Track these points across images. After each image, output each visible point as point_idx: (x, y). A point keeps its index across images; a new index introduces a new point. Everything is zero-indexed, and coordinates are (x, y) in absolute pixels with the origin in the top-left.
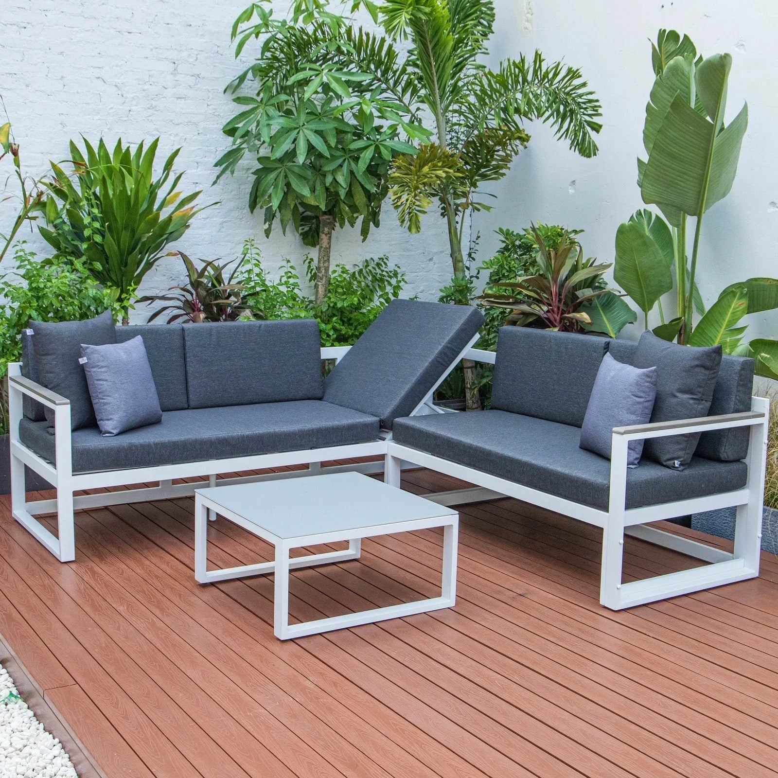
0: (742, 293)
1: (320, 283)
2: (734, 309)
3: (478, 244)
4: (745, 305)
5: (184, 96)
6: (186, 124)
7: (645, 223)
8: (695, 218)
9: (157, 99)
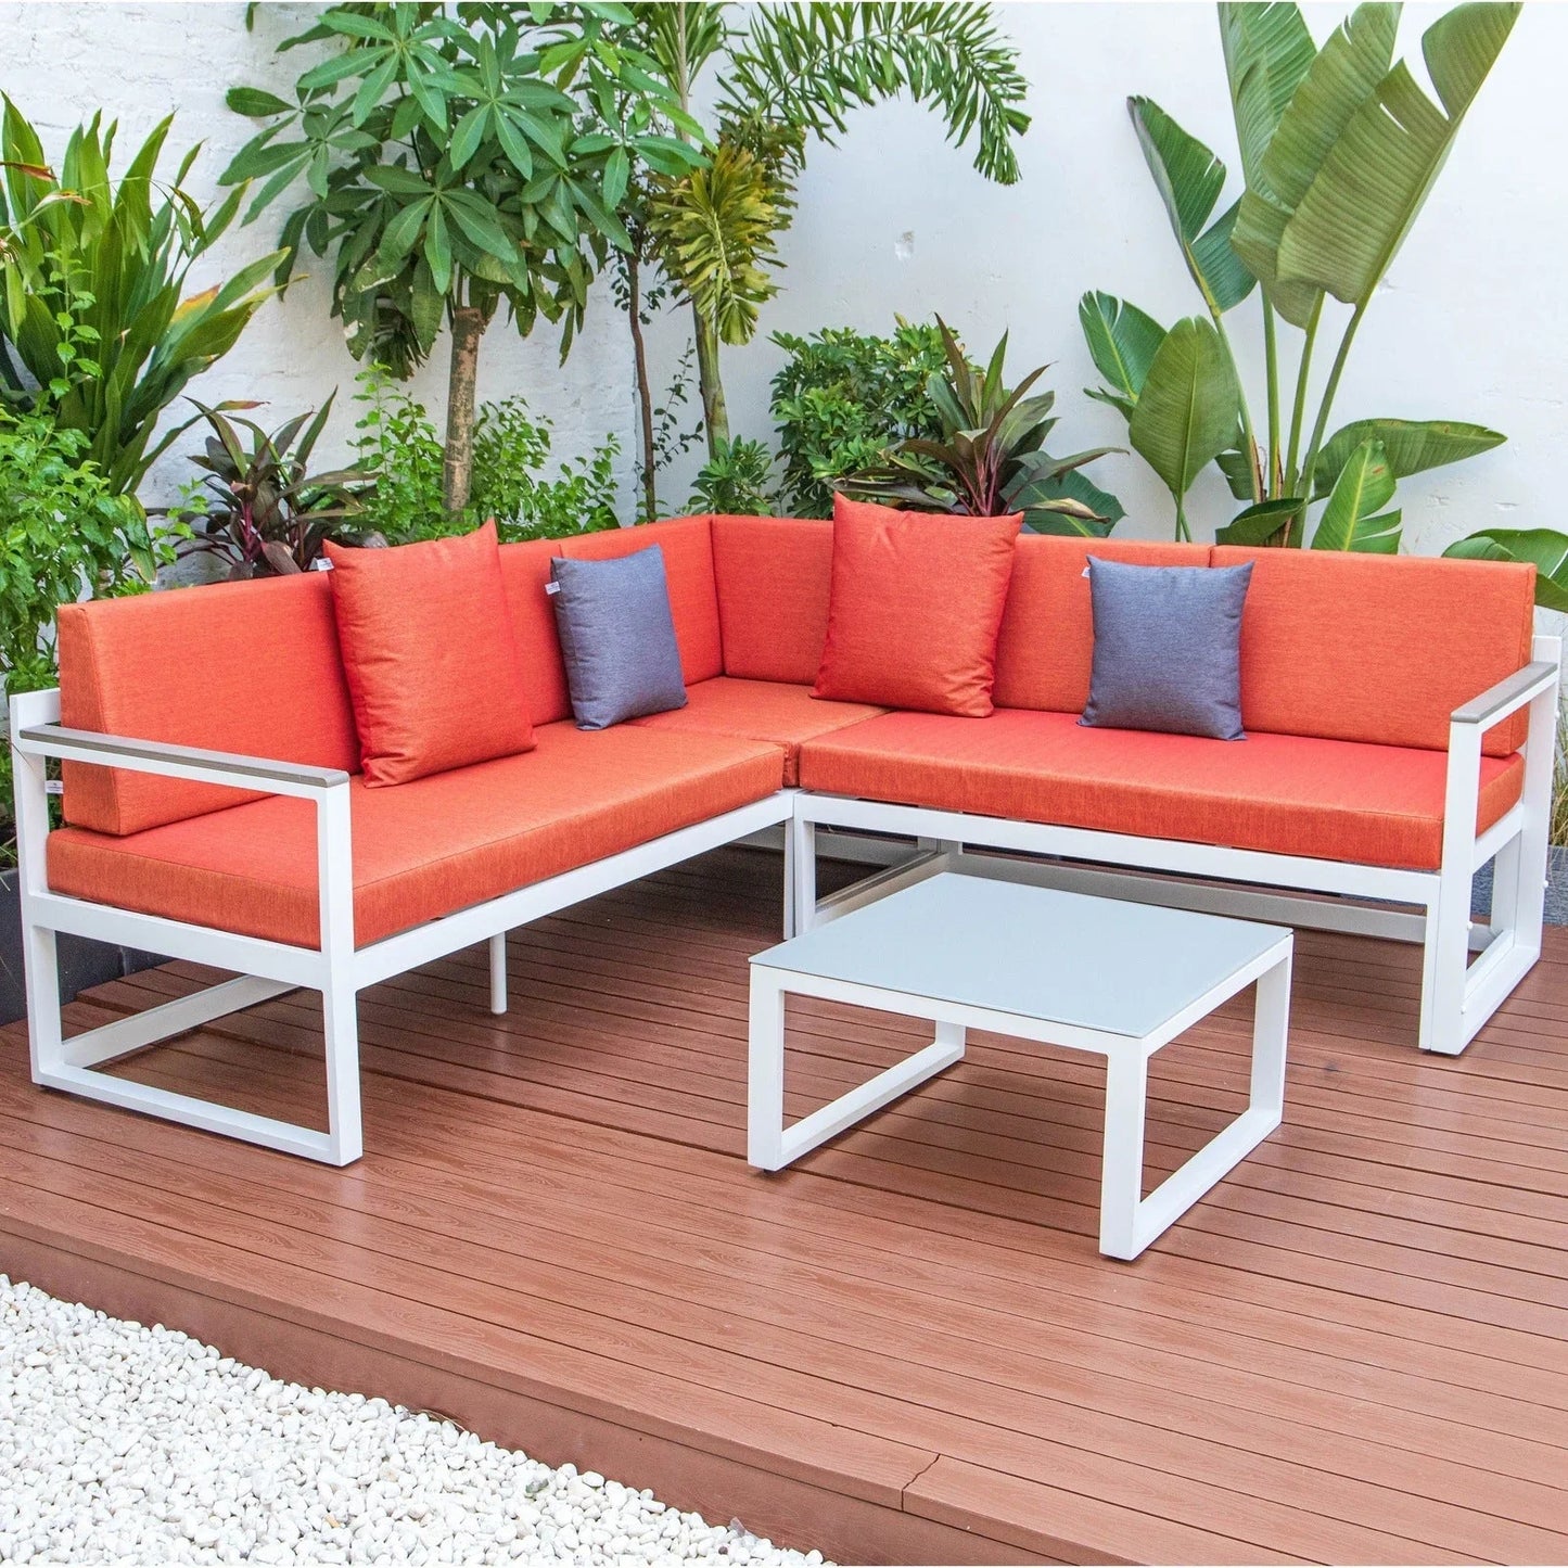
0: (1375, 450)
1: (457, 464)
2: (1366, 480)
3: (689, 366)
4: (1385, 473)
5: (140, 11)
6: (148, 80)
7: (1104, 318)
8: (1351, 308)
9: (86, 13)
